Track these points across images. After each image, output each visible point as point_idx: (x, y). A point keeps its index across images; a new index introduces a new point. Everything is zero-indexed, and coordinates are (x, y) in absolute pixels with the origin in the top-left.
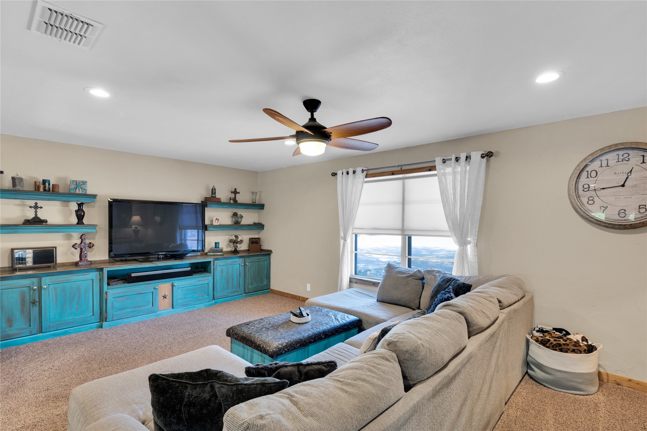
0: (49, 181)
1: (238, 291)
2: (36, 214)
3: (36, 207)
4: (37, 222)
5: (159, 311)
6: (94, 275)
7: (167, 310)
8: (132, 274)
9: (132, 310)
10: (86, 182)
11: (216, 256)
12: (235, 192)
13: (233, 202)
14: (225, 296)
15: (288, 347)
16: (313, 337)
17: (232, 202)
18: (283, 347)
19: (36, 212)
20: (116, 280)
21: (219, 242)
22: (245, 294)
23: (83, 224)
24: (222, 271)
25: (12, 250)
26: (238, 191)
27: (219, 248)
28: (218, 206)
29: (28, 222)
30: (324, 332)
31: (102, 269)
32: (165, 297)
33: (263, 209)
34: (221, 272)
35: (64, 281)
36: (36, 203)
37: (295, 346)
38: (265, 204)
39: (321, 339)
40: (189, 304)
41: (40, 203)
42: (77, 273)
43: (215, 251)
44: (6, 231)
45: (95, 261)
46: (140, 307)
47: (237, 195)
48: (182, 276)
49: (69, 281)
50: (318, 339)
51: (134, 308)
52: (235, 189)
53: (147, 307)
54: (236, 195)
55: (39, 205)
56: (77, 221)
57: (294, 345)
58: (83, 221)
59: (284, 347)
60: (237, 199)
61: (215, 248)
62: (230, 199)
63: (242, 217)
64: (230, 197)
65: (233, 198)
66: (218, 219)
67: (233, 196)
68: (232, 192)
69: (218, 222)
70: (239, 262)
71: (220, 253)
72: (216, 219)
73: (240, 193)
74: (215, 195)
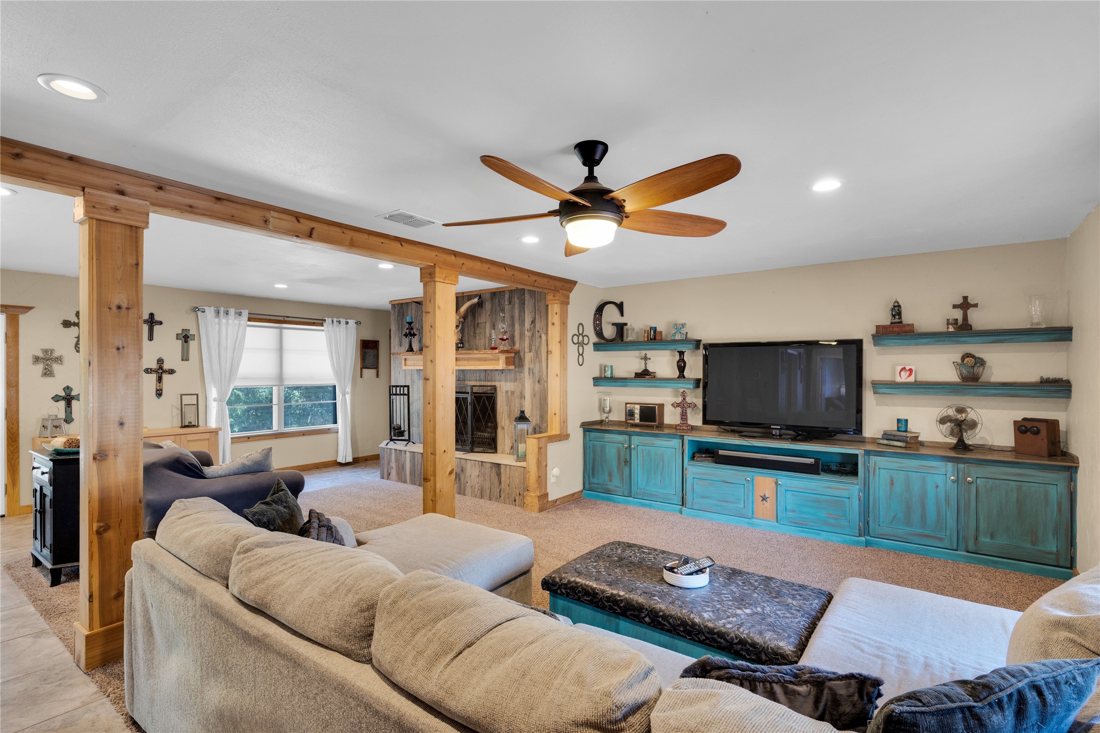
0: (656, 328)
1: (941, 539)
2: (646, 367)
3: (646, 358)
4: (644, 375)
5: (755, 518)
6: (676, 443)
7: (768, 521)
8: (720, 451)
9: (715, 502)
10: (685, 324)
11: (892, 448)
12: (965, 305)
13: (953, 330)
14: (901, 538)
15: (568, 589)
16: (622, 605)
17: (951, 329)
18: (560, 584)
19: (646, 364)
20: (704, 456)
21: (907, 420)
22: (965, 553)
23: (684, 377)
24: (892, 481)
25: (626, 404)
26: (972, 300)
27: (906, 431)
28: (902, 341)
29: (638, 375)
30: (651, 611)
31: (682, 437)
32: (764, 499)
33: (1070, 339)
34: (888, 483)
35: (649, 444)
36: (646, 354)
37: (580, 595)
38: (1073, 326)
39: (640, 622)
40: (806, 525)
41: (650, 353)
42: (662, 437)
43: (892, 438)
44: (621, 384)
45: (696, 426)
46: (727, 502)
47: (971, 312)
48: (800, 473)
49: (653, 445)
50: (631, 615)
51: (719, 501)
52: (965, 298)
53: (736, 505)
54: (969, 312)
55: (648, 356)
56: (678, 373)
57: (579, 592)
58: (684, 374)
59: (562, 584)
61: (898, 430)
62: (948, 324)
64: (948, 320)
65: (956, 320)
66: (911, 370)
67: (958, 314)
68: (955, 307)
69: (910, 375)
70: (943, 471)
71: (907, 443)
72: (903, 369)
73: (976, 305)
74: (900, 318)
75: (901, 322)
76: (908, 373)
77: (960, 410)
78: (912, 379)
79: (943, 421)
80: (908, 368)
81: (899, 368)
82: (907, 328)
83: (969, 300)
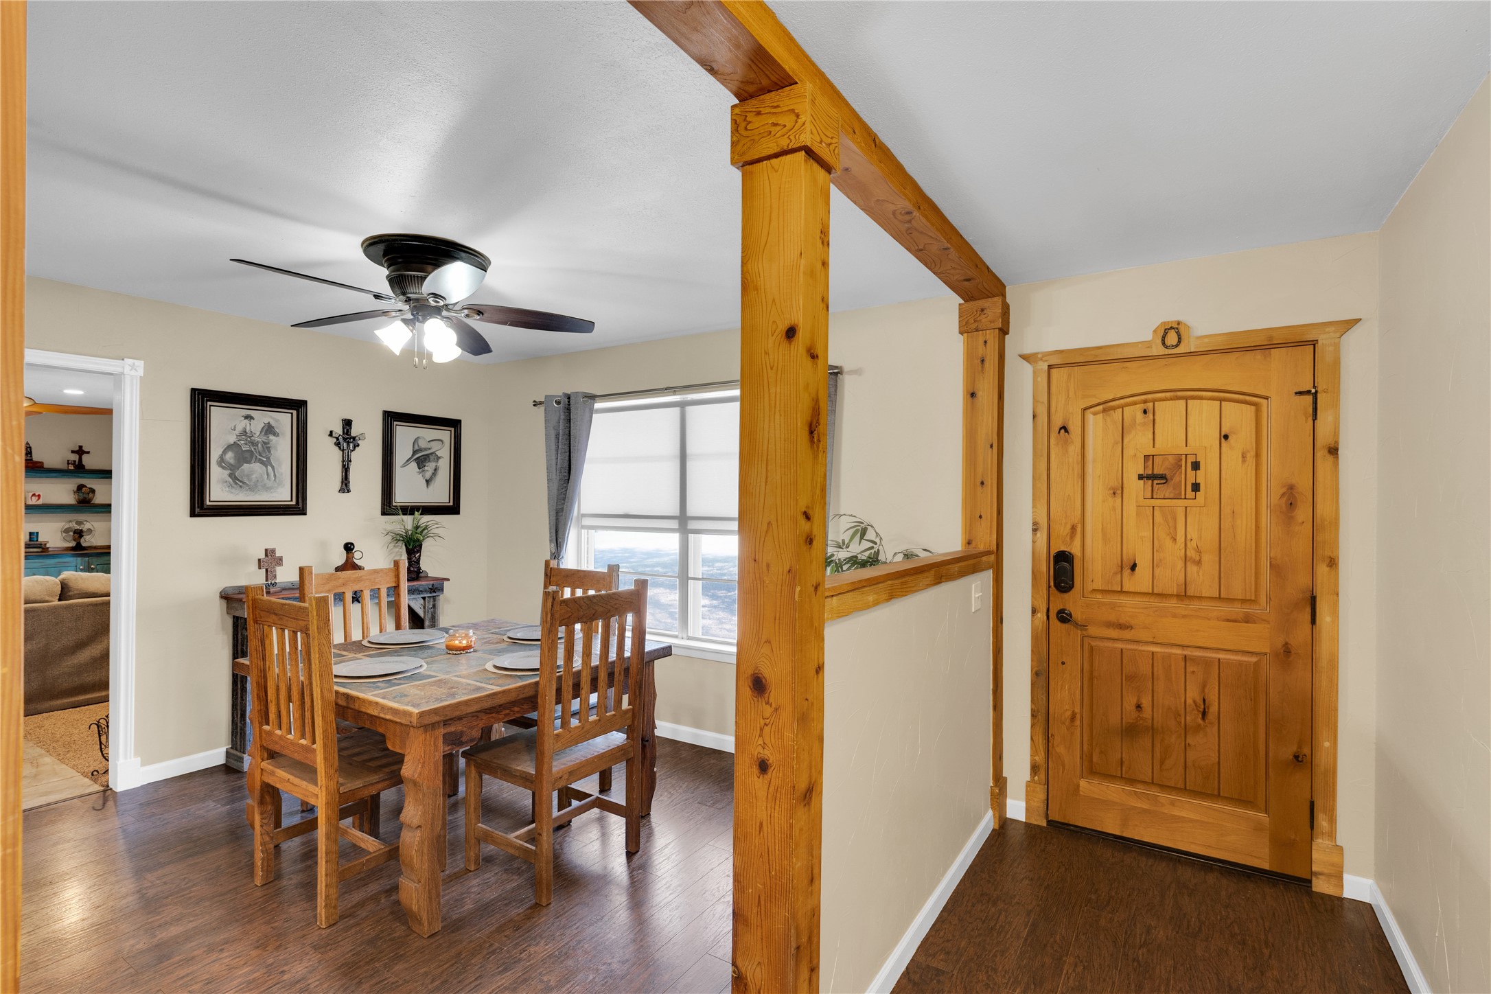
12: (80, 451)
13: (73, 468)
17: (71, 467)
21: (37, 533)
26: (85, 449)
27: (37, 541)
28: (37, 474)
47: (85, 457)
52: (80, 447)
54: (83, 456)
60: (83, 463)
61: (30, 541)
62: (68, 464)
63: (93, 491)
64: (68, 461)
65: (75, 461)
66: (39, 496)
67: (75, 457)
68: (73, 452)
69: (39, 499)
70: (74, 564)
71: (43, 548)
72: (34, 495)
73: (88, 453)
74: (31, 456)
75: (32, 460)
76: (37, 498)
77: (79, 523)
78: (40, 502)
79: (66, 531)
80: (37, 494)
81: (31, 494)
82: (39, 465)
83: (83, 449)
